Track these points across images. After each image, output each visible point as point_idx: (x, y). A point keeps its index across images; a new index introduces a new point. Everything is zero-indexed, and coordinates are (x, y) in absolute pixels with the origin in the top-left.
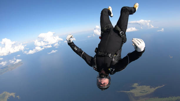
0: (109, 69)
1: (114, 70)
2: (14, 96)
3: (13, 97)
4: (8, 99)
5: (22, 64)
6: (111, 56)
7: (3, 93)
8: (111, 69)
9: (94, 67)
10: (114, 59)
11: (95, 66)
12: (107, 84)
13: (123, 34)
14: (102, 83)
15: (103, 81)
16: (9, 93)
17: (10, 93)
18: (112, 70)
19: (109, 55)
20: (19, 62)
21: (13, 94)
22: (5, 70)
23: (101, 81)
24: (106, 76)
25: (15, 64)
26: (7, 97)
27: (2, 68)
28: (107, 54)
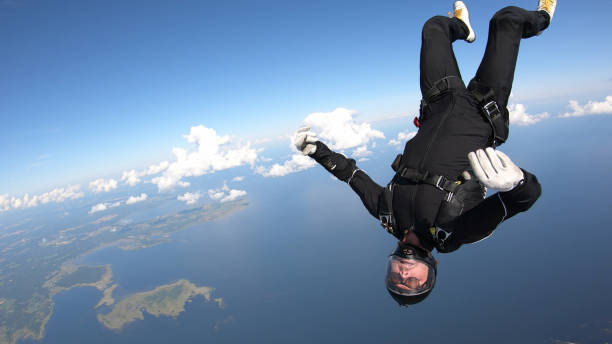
0: (433, 231)
1: (448, 235)
2: (207, 297)
3: (204, 299)
4: (187, 303)
5: (247, 204)
6: (442, 184)
7: (179, 283)
8: (440, 230)
9: (384, 220)
10: (450, 195)
11: (387, 218)
12: (421, 283)
13: (496, 113)
14: (404, 276)
15: (407, 270)
16: (193, 287)
17: (197, 286)
18: (442, 235)
19: (435, 179)
20: (239, 199)
21: (205, 291)
22: (194, 217)
23: (401, 269)
24: (422, 255)
25: (224, 203)
26: (185, 296)
27: (185, 212)
28: (429, 176)
